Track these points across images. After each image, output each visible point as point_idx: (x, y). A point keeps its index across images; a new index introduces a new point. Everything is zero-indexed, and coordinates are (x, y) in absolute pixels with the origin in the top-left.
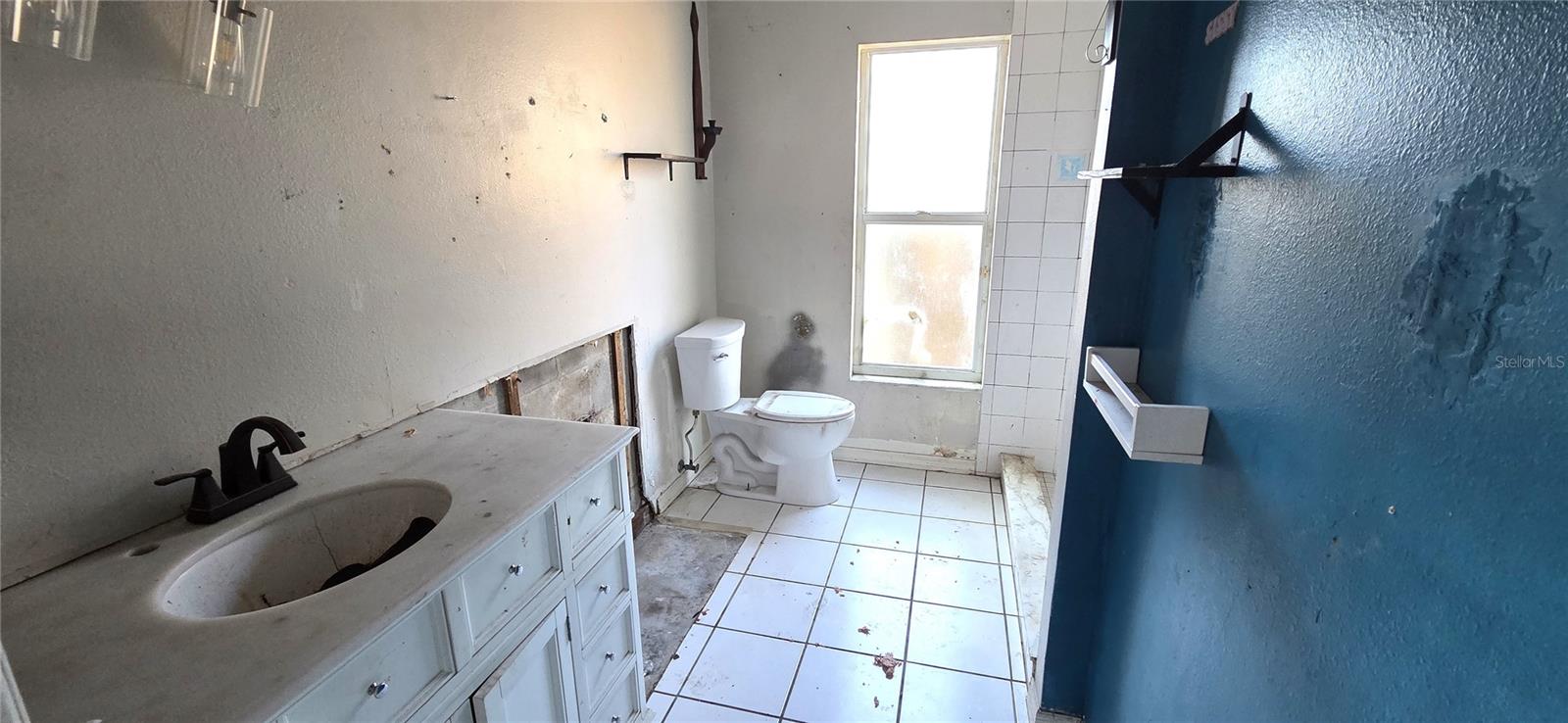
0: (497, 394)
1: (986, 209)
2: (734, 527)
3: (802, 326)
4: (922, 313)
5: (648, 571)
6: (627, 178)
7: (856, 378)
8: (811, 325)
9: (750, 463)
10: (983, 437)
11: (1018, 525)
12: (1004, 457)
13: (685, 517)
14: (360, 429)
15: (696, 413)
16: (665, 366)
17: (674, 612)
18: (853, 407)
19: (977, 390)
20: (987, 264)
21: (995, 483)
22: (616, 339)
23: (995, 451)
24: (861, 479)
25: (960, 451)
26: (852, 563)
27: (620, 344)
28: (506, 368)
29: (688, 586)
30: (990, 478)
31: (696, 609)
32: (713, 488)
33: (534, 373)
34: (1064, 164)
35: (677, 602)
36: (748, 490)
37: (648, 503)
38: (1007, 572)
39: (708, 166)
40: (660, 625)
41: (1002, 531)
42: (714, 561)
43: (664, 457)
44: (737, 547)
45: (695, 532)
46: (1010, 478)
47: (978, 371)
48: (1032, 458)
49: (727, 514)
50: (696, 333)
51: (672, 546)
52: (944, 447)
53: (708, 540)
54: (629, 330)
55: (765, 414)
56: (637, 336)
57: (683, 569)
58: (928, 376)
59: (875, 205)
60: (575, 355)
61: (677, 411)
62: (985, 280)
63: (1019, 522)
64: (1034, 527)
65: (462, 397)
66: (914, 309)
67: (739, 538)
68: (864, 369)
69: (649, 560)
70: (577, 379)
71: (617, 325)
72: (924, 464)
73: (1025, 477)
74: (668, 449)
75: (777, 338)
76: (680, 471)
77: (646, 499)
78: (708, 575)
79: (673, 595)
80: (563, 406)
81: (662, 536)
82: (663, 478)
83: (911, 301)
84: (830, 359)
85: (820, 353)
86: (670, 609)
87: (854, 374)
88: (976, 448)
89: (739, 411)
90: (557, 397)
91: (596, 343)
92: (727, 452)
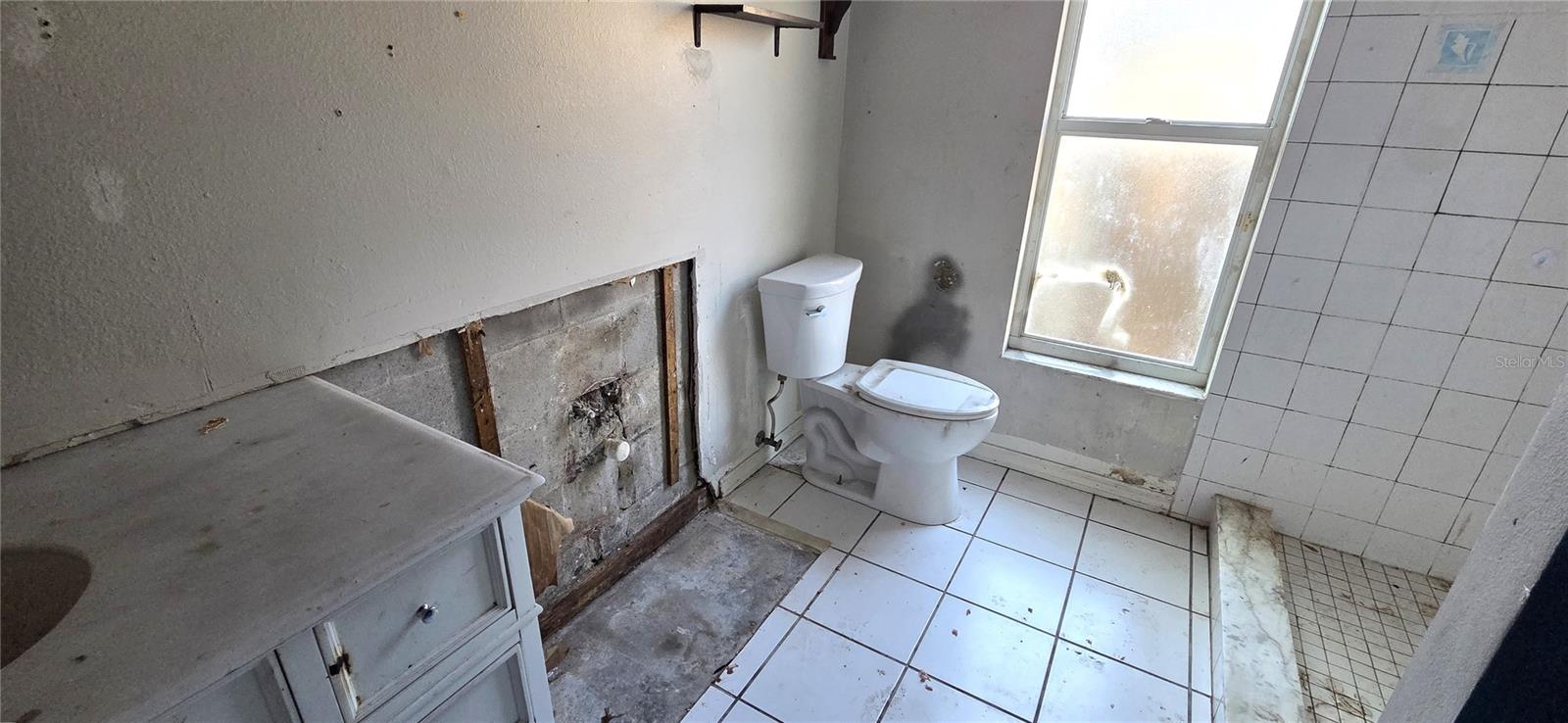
0: (447, 351)
1: (1271, 118)
2: (807, 536)
3: (945, 275)
4: (1125, 277)
5: (682, 582)
6: (698, 44)
7: (1012, 355)
8: (957, 276)
9: (845, 448)
10: (1191, 468)
11: (1236, 638)
12: (1222, 502)
13: (751, 508)
14: (139, 412)
15: (782, 379)
16: (745, 314)
17: (694, 657)
18: (996, 402)
19: (1196, 400)
20: (1252, 208)
21: (1199, 535)
22: (666, 275)
23: (1206, 490)
24: (997, 491)
25: (1151, 480)
26: (955, 633)
27: (675, 285)
28: (461, 317)
29: (722, 618)
30: (1192, 524)
31: (721, 659)
32: (797, 471)
33: (521, 322)
34: (1451, 39)
35: (703, 641)
36: (839, 483)
37: (706, 484)
38: (1201, 705)
39: (840, 38)
40: (669, 674)
41: (1201, 626)
42: (768, 584)
43: (735, 428)
44: (803, 568)
45: (757, 532)
46: (1228, 539)
47: (1203, 369)
48: (1268, 512)
49: (805, 515)
50: (791, 276)
51: (723, 550)
52: (1127, 469)
53: (771, 548)
54: (689, 266)
55: (868, 395)
56: (700, 275)
57: (725, 588)
58: (1120, 367)
59: (1080, 106)
60: (594, 297)
61: (760, 370)
62: (1244, 235)
63: (1236, 632)
64: (1263, 648)
65: (376, 357)
66: (1114, 268)
67: (808, 555)
68: (1025, 344)
69: (689, 564)
70: (597, 331)
71: (670, 255)
72: (1090, 485)
73: (1255, 544)
74: (742, 420)
75: (907, 288)
76: (758, 444)
77: (703, 480)
78: (754, 605)
79: (700, 627)
80: (569, 367)
81: (716, 530)
82: (733, 453)
83: (1112, 256)
84: (977, 325)
85: (964, 314)
86: (690, 650)
87: (1009, 348)
88: (1178, 482)
89: (836, 384)
90: (560, 354)
91: (633, 281)
92: (820, 430)
